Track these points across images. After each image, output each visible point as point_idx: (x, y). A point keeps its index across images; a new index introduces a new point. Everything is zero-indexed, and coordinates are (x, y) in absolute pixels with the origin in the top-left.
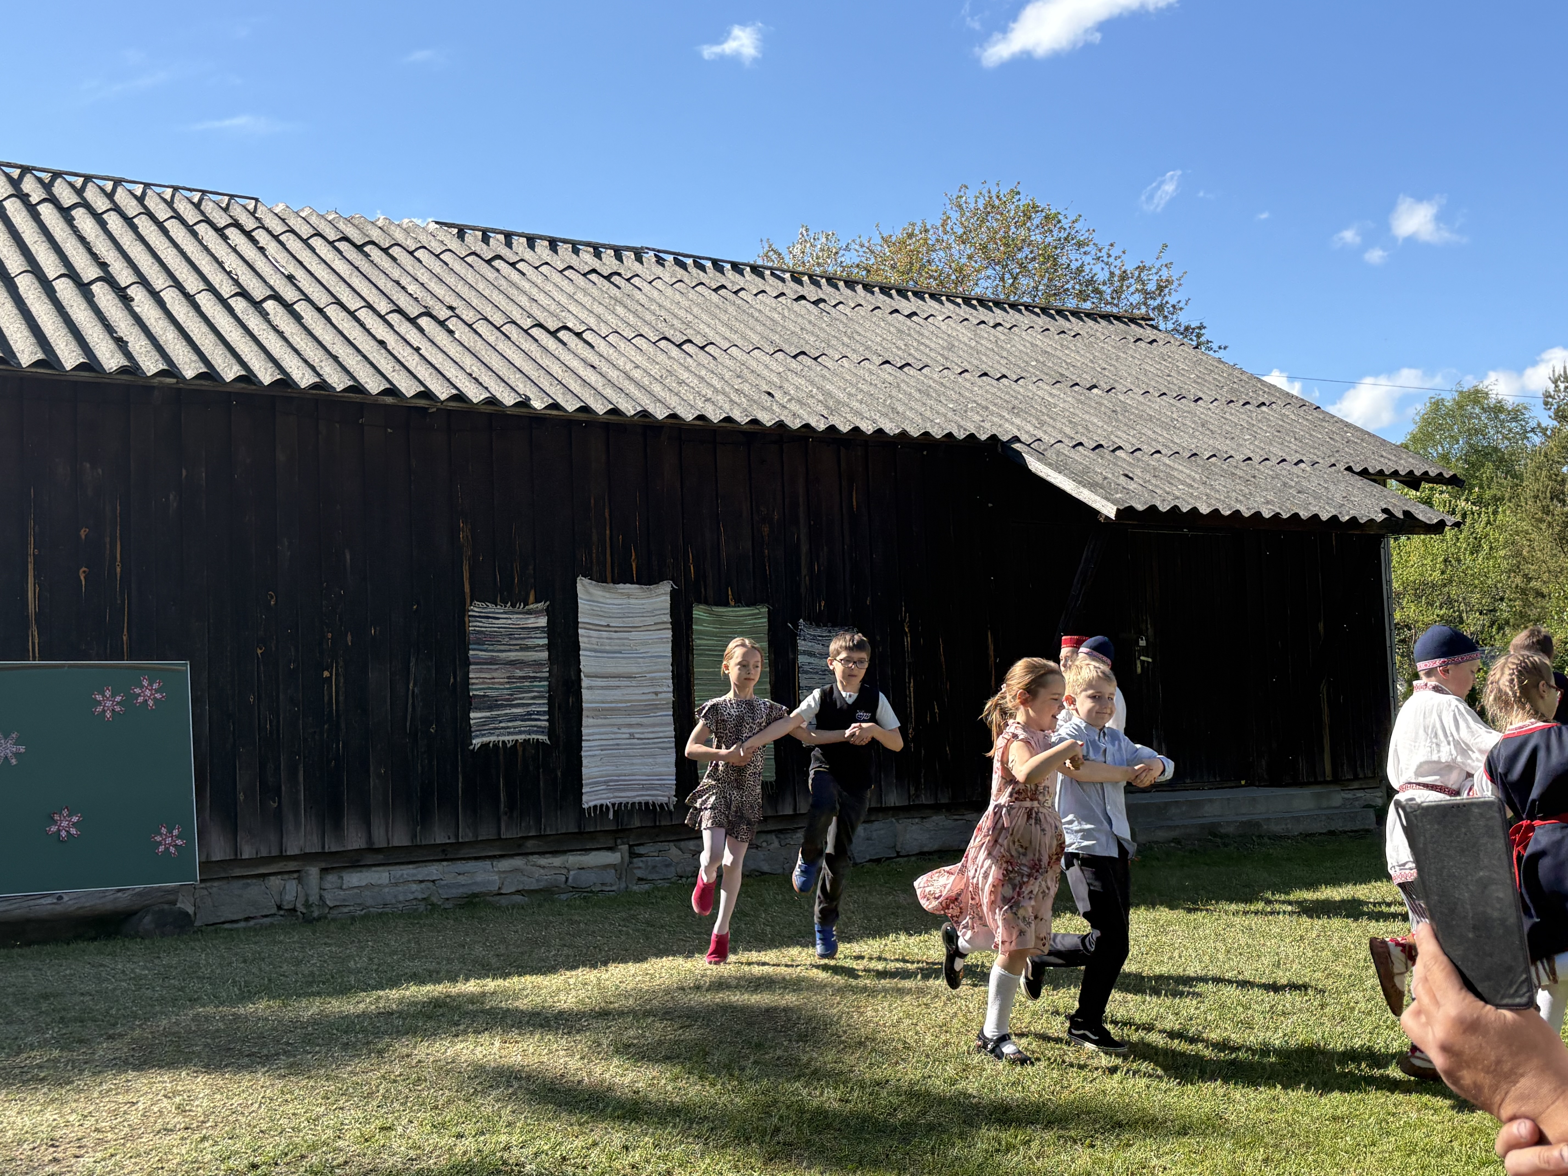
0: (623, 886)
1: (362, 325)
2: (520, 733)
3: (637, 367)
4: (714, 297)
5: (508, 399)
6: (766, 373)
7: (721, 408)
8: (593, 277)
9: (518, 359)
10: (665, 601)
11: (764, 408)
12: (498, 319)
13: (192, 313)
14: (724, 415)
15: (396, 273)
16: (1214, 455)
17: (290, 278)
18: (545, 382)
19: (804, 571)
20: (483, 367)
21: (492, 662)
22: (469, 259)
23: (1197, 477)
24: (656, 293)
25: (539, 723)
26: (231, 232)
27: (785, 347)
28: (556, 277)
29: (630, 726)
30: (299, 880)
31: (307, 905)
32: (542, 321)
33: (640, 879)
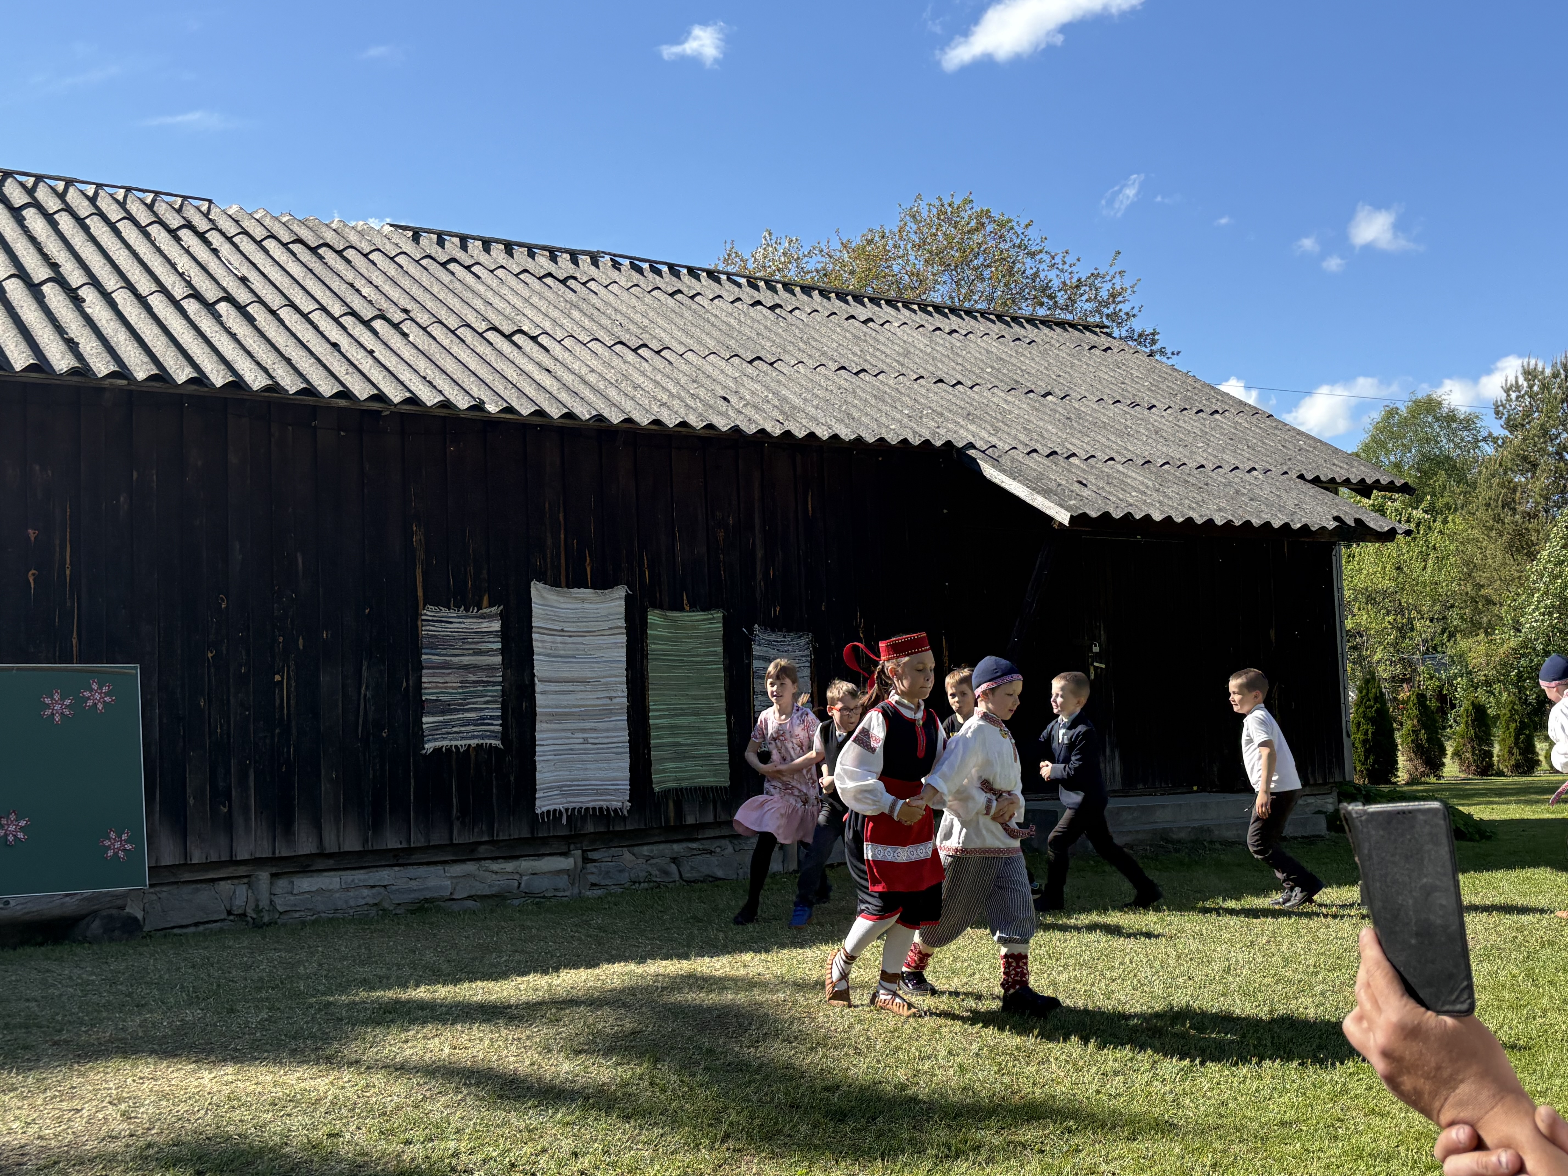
0: (576, 891)
1: (316, 328)
2: (473, 737)
3: (593, 371)
4: (670, 301)
5: (462, 403)
6: (721, 378)
7: (676, 413)
8: (549, 281)
9: (473, 363)
10: (620, 606)
11: (720, 413)
12: (453, 323)
13: (144, 314)
14: (680, 420)
15: (350, 276)
16: (1167, 463)
17: (244, 280)
18: (499, 387)
19: (759, 576)
20: (437, 372)
21: (446, 666)
22: (424, 262)
23: (1150, 483)
24: (611, 298)
25: (492, 728)
26: (185, 234)
27: (741, 352)
28: (512, 281)
29: (583, 730)
30: (249, 885)
31: (258, 910)
32: (497, 324)
33: (593, 885)
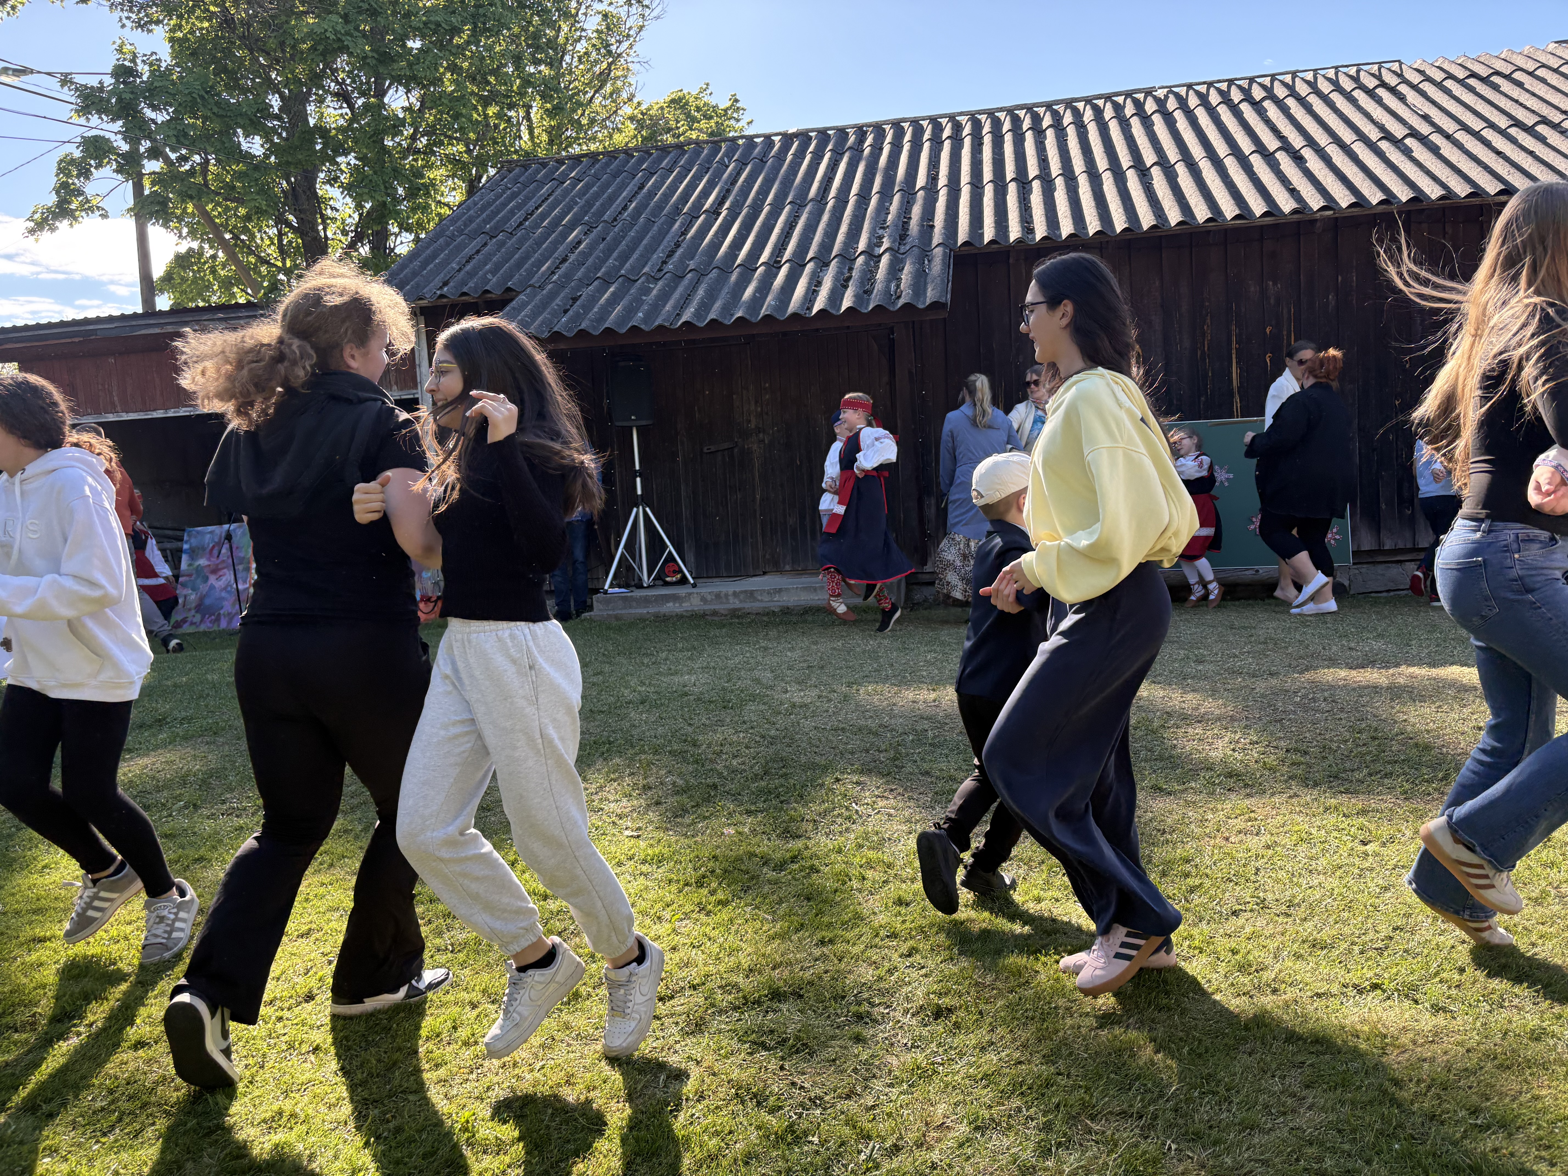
1: (1485, 142)
13: (1347, 160)
17: (1425, 116)
26: (1381, 92)
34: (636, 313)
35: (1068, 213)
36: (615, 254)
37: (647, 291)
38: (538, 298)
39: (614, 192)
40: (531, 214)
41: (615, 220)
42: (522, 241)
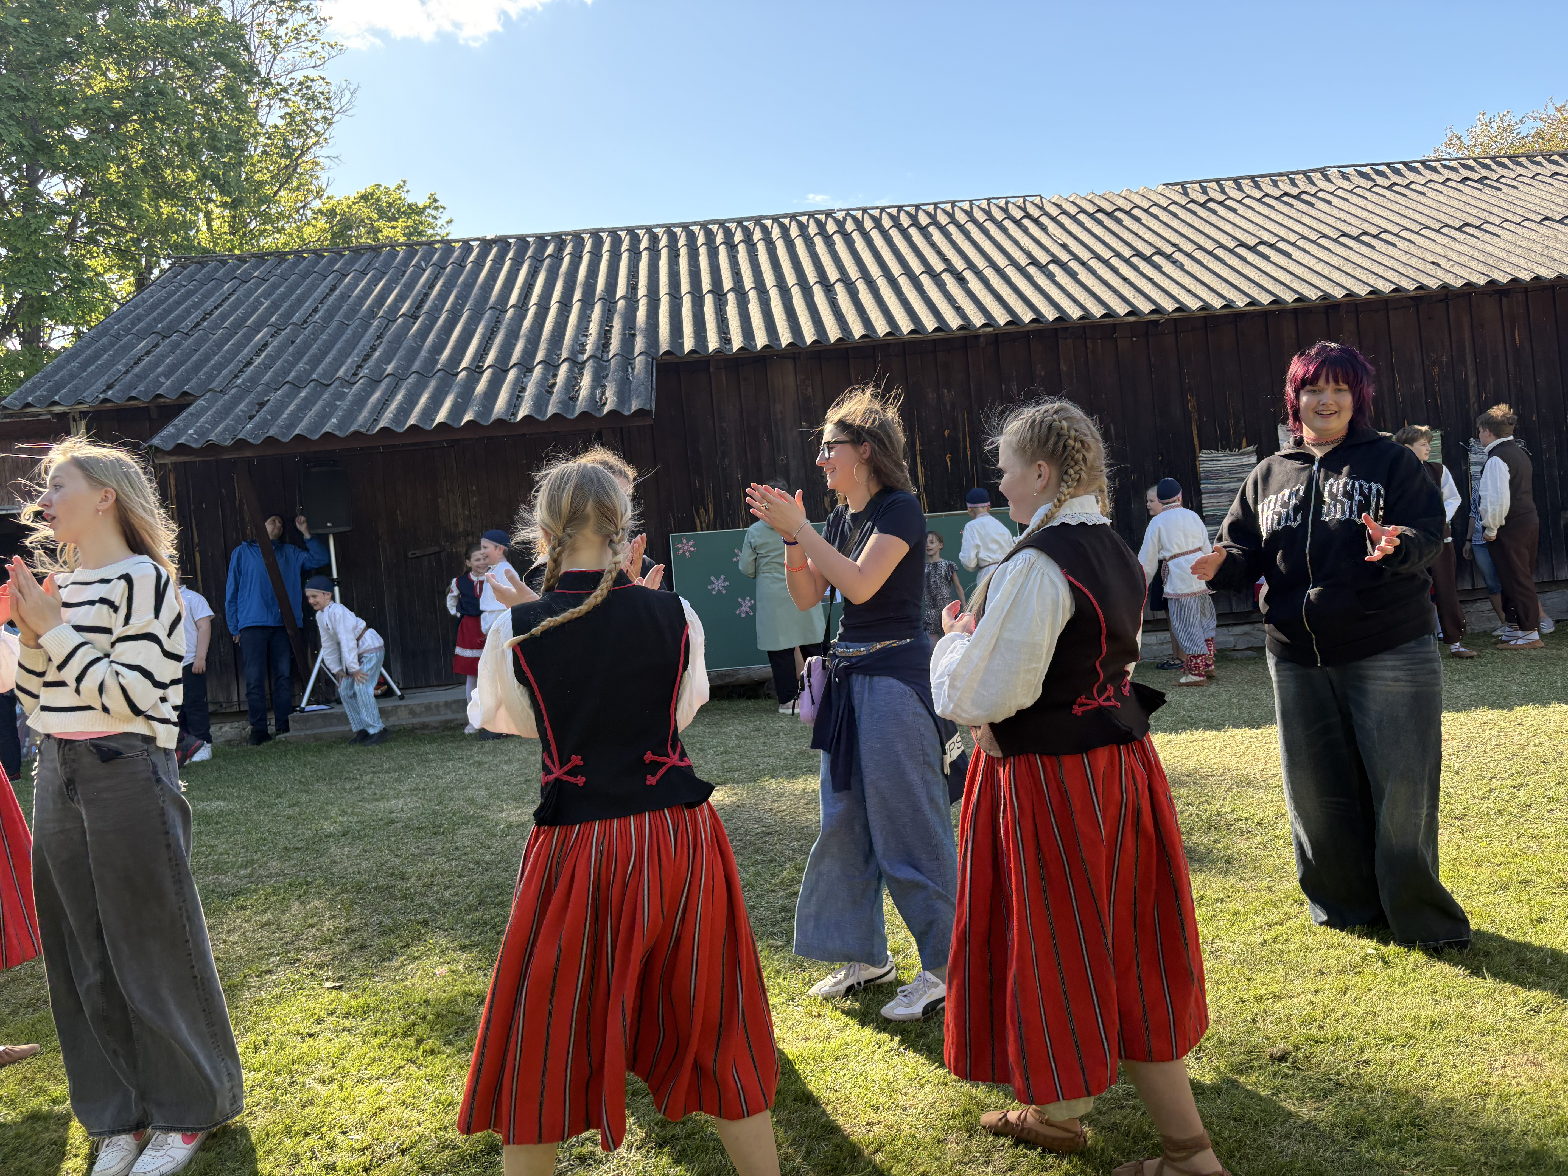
1: (1113, 268)
3: (1321, 261)
5: (1217, 304)
6: (1432, 246)
7: (1391, 281)
11: (1430, 276)
12: (1210, 245)
13: (1002, 282)
14: (1394, 287)
17: (1064, 246)
18: (1247, 287)
19: (1473, 400)
20: (1198, 284)
21: (1218, 491)
22: (1189, 206)
24: (1336, 201)
26: (1026, 222)
28: (1256, 205)
32: (1244, 241)
34: (329, 419)
35: (762, 325)
36: (306, 358)
37: (342, 396)
38: (220, 403)
39: (303, 293)
40: (210, 314)
41: (305, 322)
42: (200, 343)
